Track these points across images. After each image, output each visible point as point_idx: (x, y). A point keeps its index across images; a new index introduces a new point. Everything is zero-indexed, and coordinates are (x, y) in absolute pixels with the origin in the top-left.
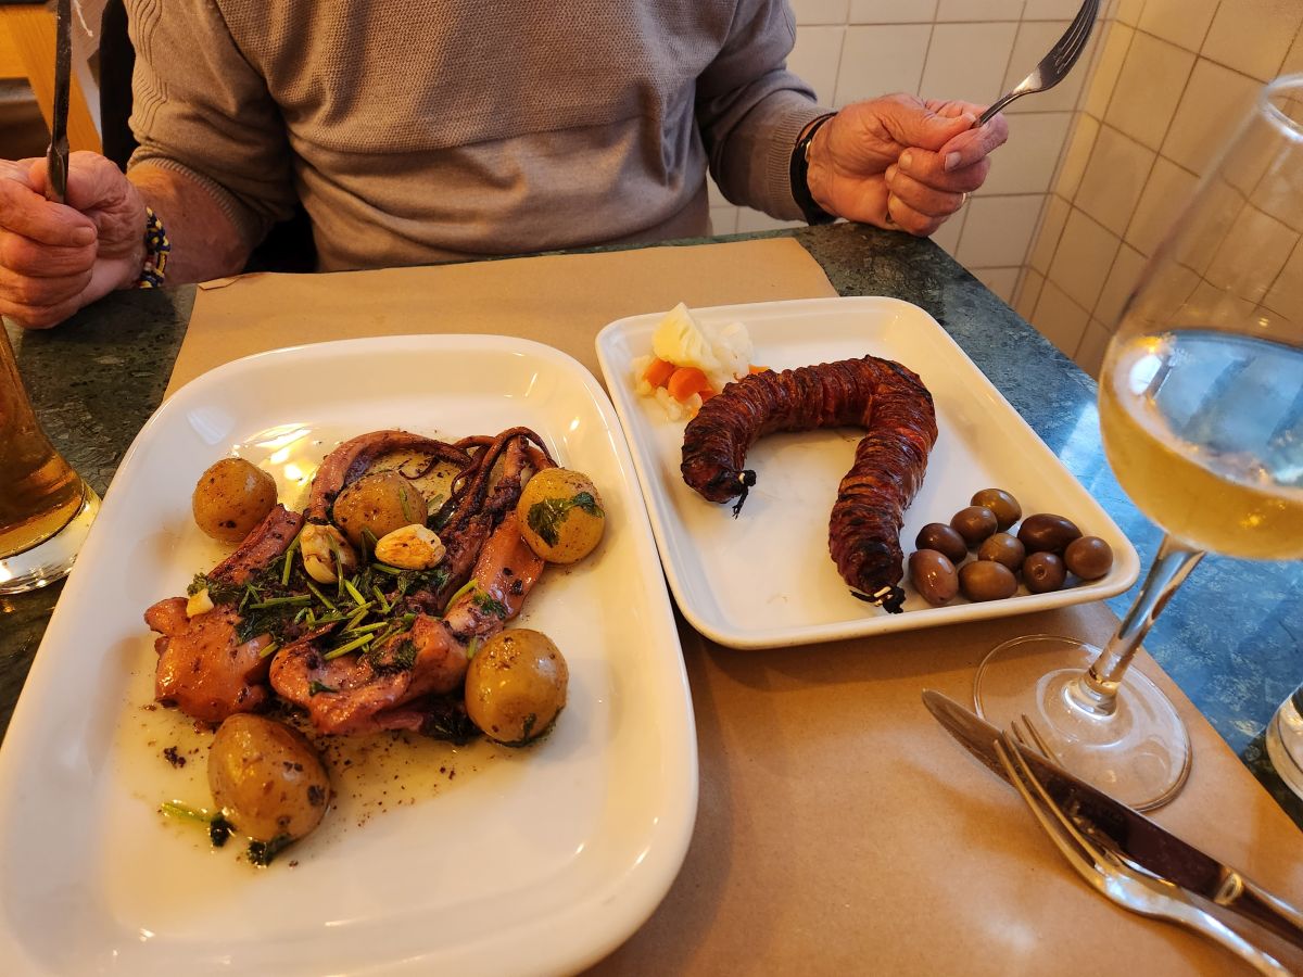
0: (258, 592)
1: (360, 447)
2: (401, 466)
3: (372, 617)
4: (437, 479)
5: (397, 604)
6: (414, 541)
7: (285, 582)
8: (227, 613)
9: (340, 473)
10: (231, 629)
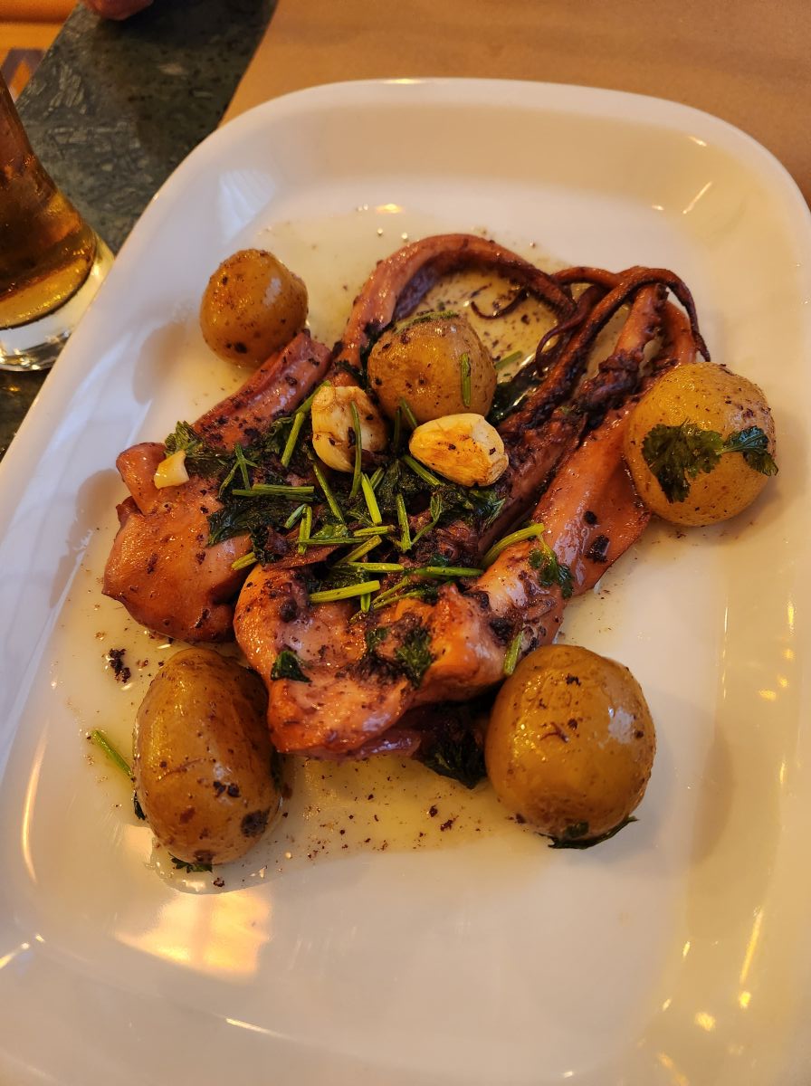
0: (249, 468)
1: (427, 254)
2: (475, 294)
3: (386, 550)
4: (520, 325)
5: (423, 539)
6: (468, 445)
7: (285, 460)
8: (204, 492)
9: (392, 293)
10: (203, 519)
